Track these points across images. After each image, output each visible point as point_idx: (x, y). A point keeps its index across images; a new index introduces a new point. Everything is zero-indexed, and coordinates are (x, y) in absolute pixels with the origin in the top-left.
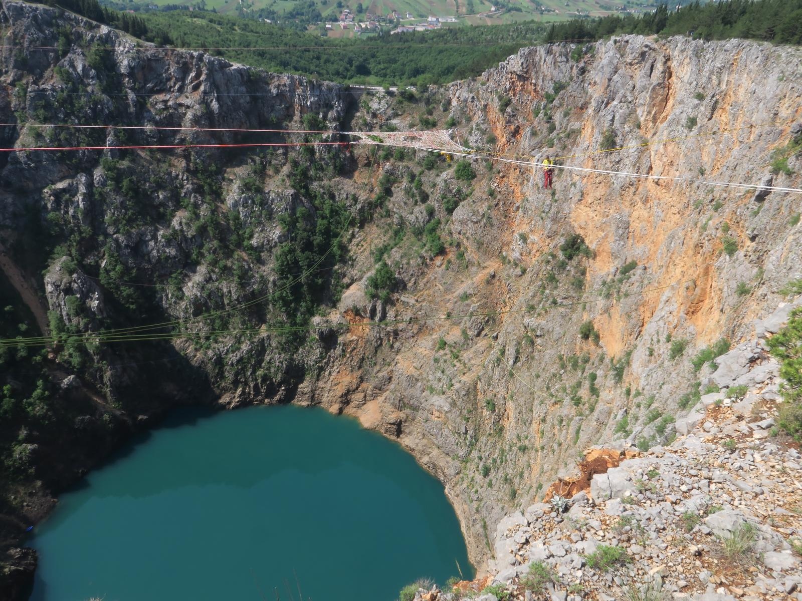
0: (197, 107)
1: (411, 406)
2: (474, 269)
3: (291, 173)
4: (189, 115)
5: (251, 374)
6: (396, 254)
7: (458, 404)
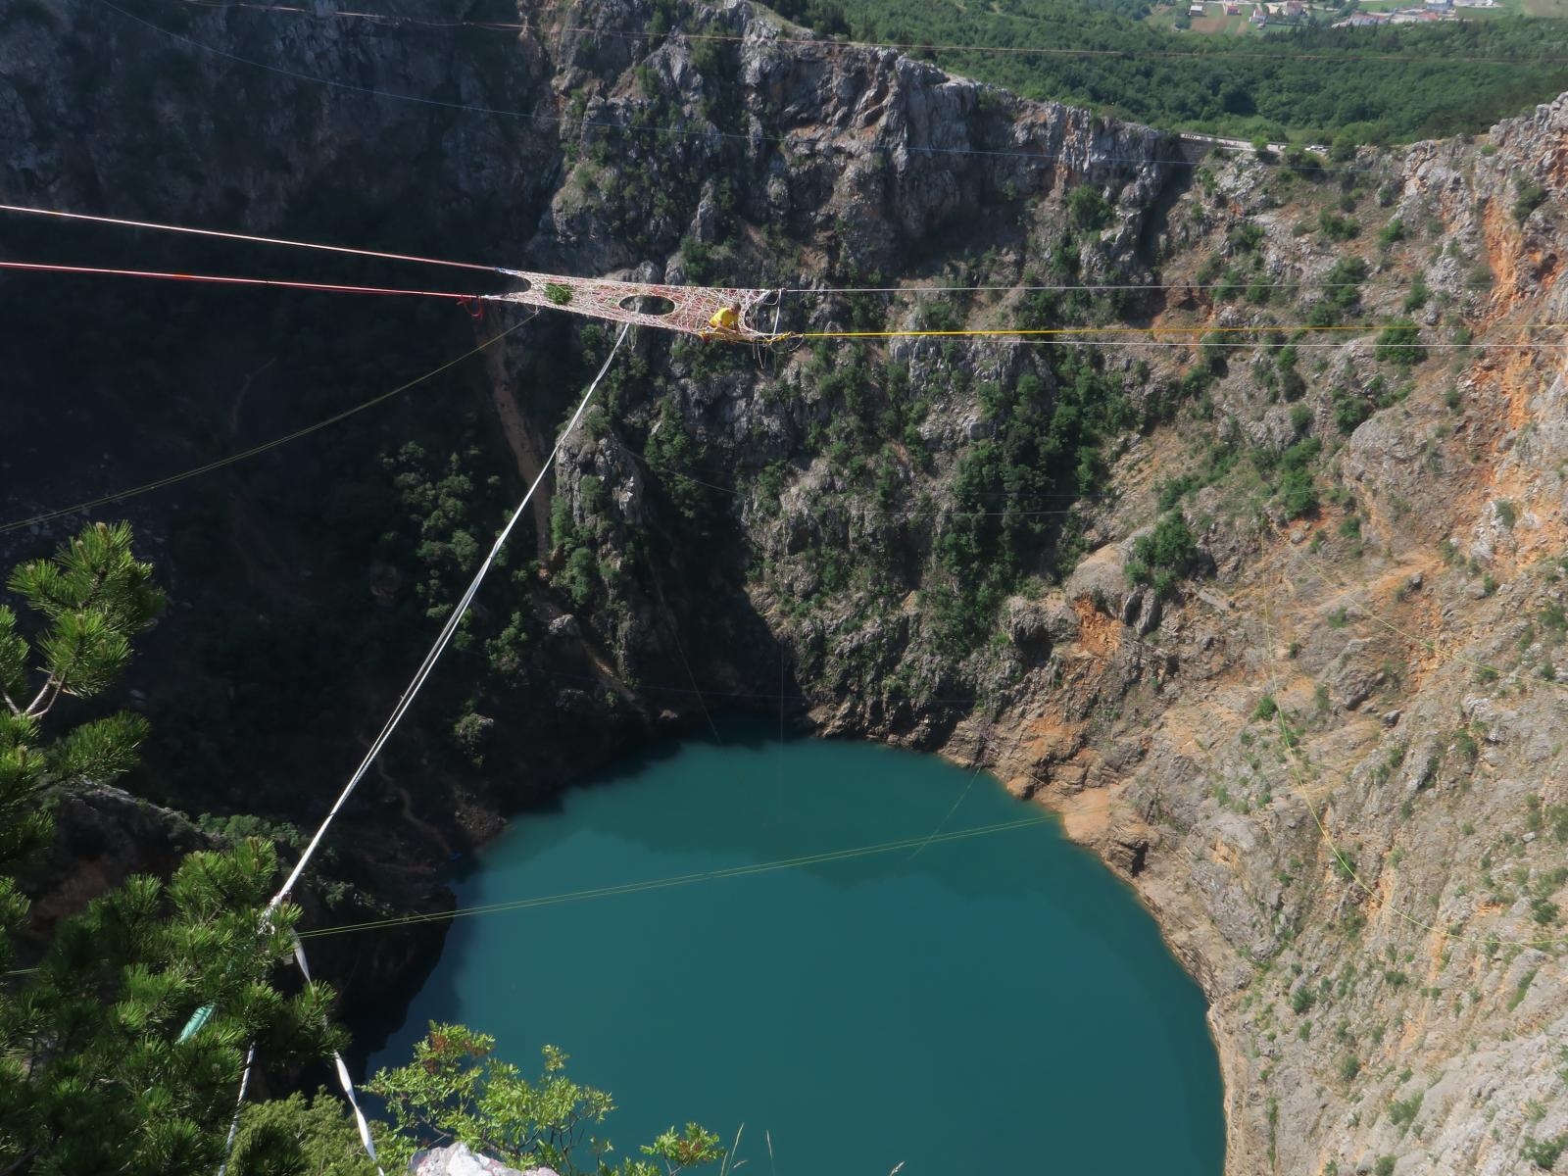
0: (867, 156)
1: (1174, 819)
2: (1376, 562)
3: (1022, 303)
4: (850, 172)
5: (872, 681)
6: (1207, 500)
7: (1274, 842)
